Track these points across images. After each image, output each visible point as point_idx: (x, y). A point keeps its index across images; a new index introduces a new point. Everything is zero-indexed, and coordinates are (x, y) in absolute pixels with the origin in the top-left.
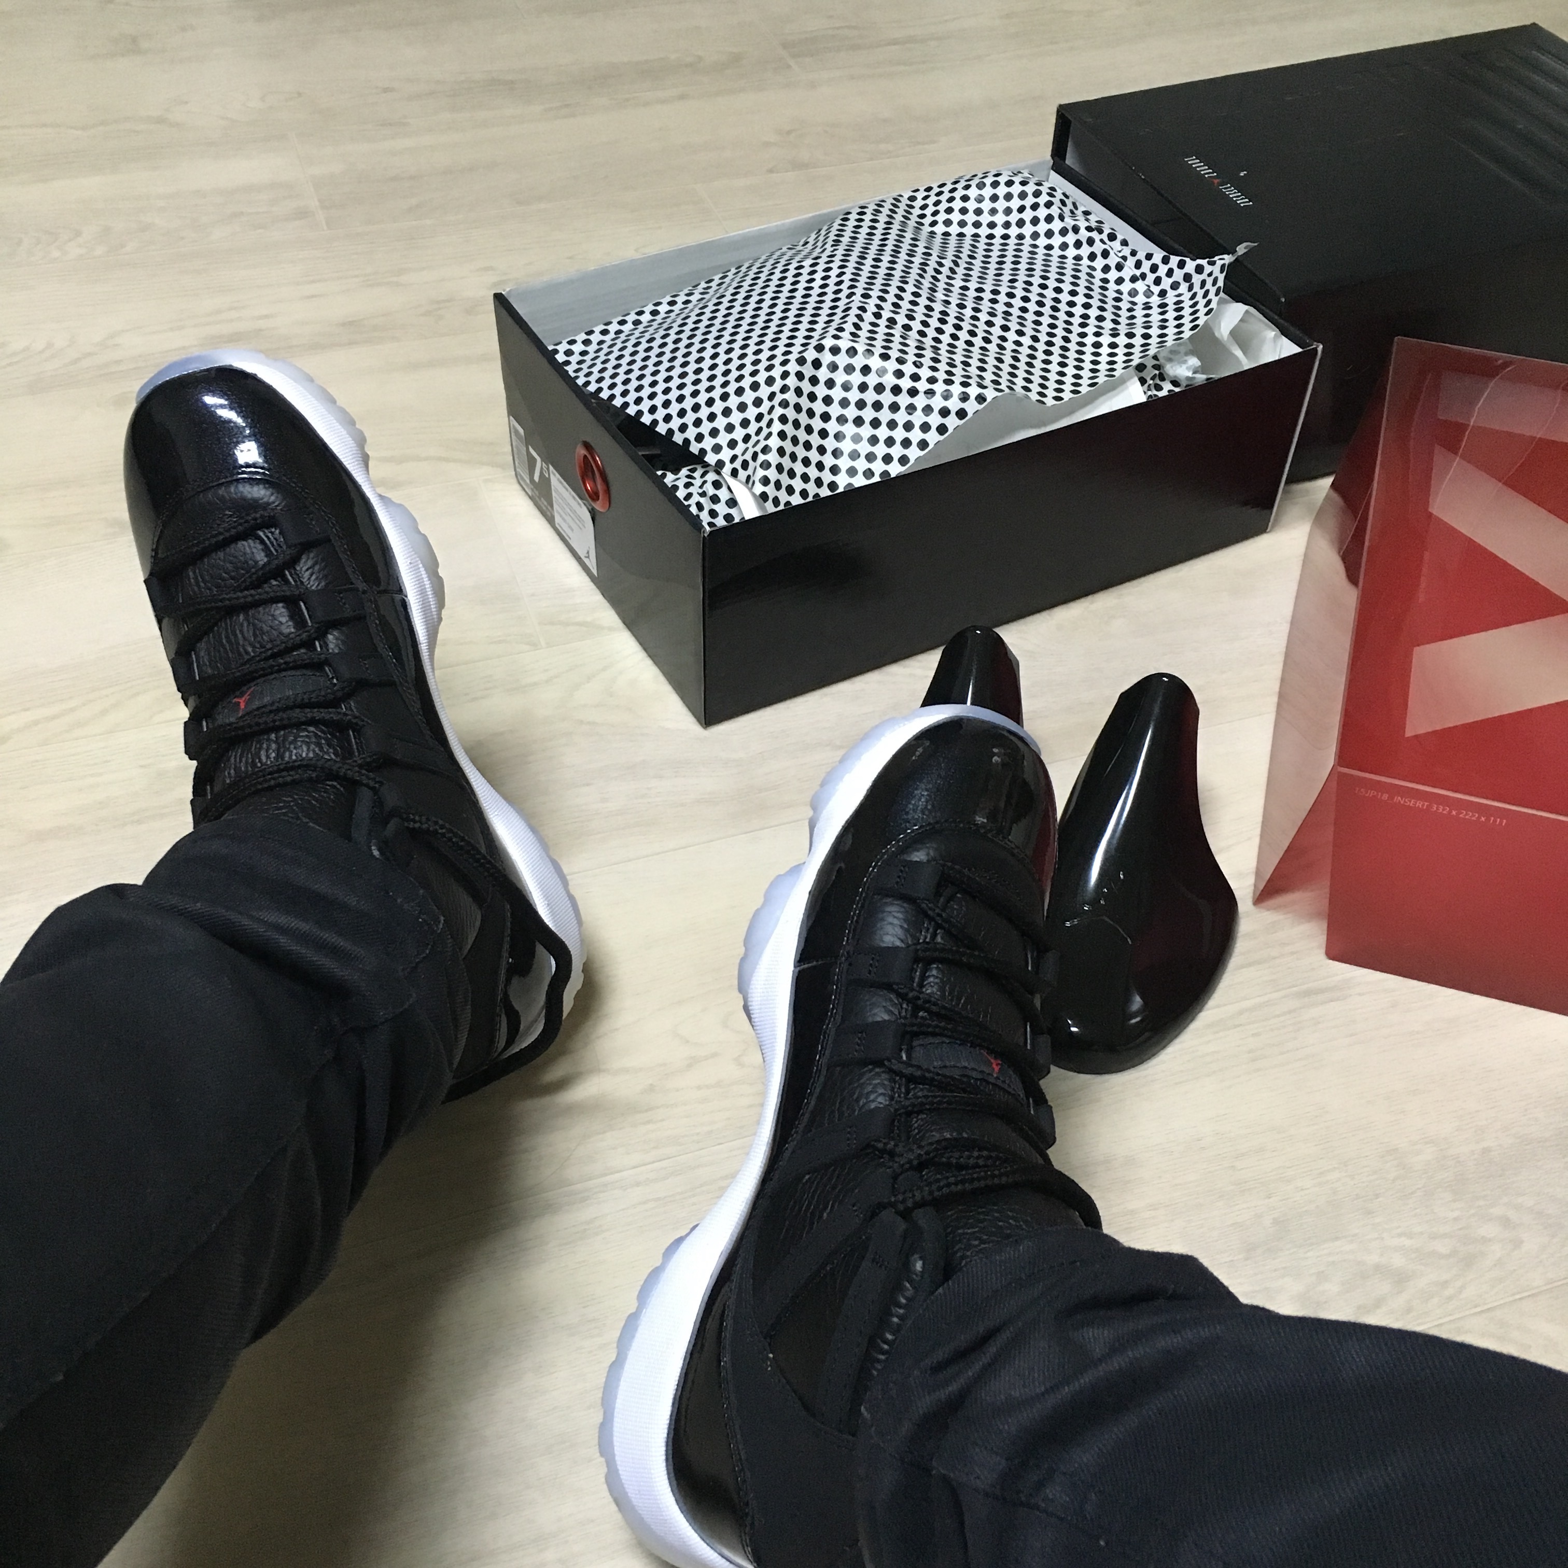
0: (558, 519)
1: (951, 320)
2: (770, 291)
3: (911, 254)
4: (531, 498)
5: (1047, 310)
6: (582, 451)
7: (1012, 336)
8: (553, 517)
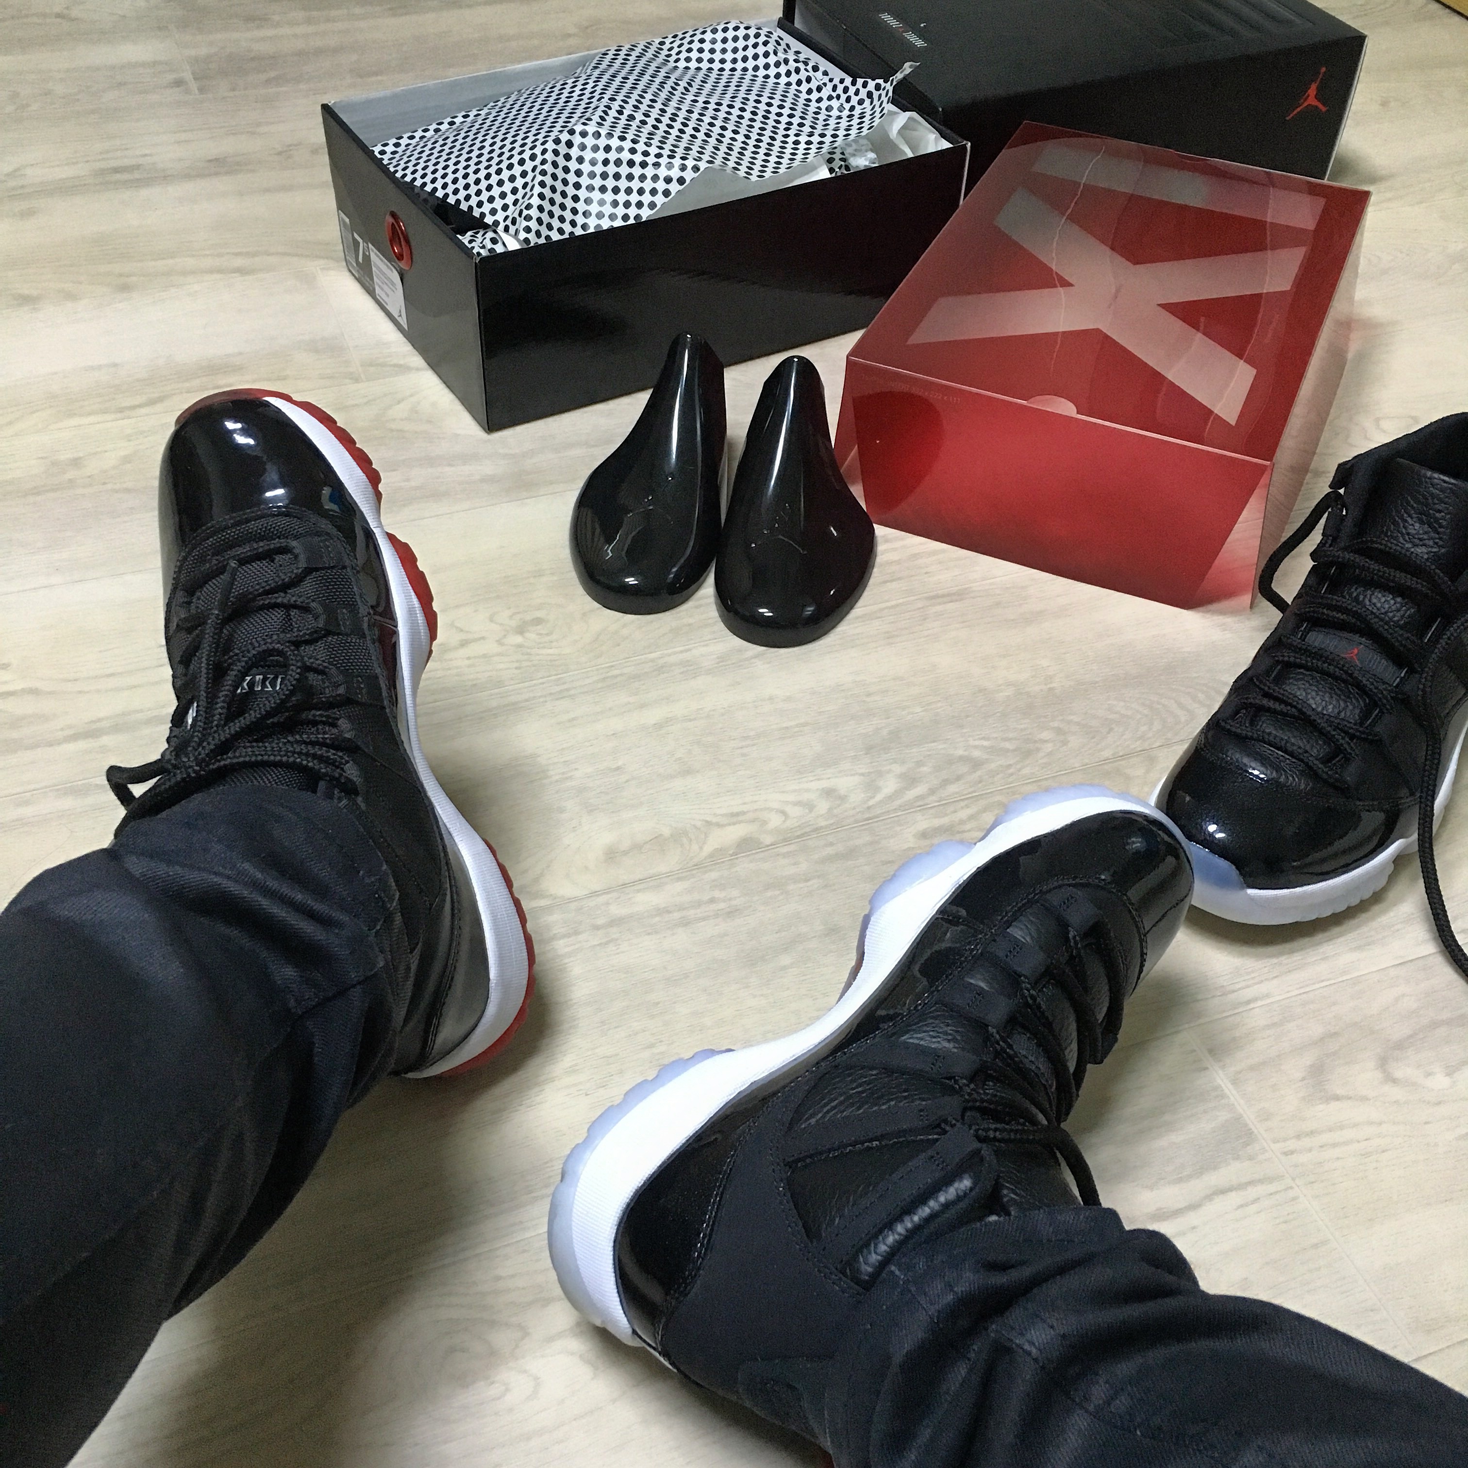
0: (378, 291)
1: (680, 120)
2: (539, 101)
3: (653, 76)
4: (358, 280)
5: (759, 118)
6: (390, 220)
7: (729, 134)
8: (374, 289)
